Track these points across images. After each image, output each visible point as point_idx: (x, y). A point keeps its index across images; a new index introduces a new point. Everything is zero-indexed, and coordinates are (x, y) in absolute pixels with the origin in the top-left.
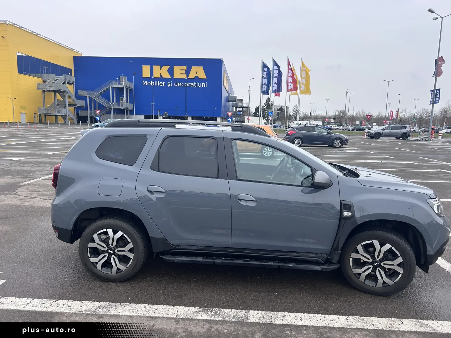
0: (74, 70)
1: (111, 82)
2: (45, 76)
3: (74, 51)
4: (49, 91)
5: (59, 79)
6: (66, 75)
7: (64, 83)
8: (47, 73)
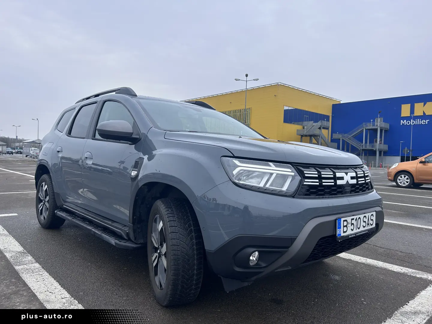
0: (332, 116)
1: (365, 125)
2: (305, 123)
3: (334, 100)
4: (306, 136)
5: (315, 125)
6: (323, 121)
7: (320, 128)
8: (307, 121)
